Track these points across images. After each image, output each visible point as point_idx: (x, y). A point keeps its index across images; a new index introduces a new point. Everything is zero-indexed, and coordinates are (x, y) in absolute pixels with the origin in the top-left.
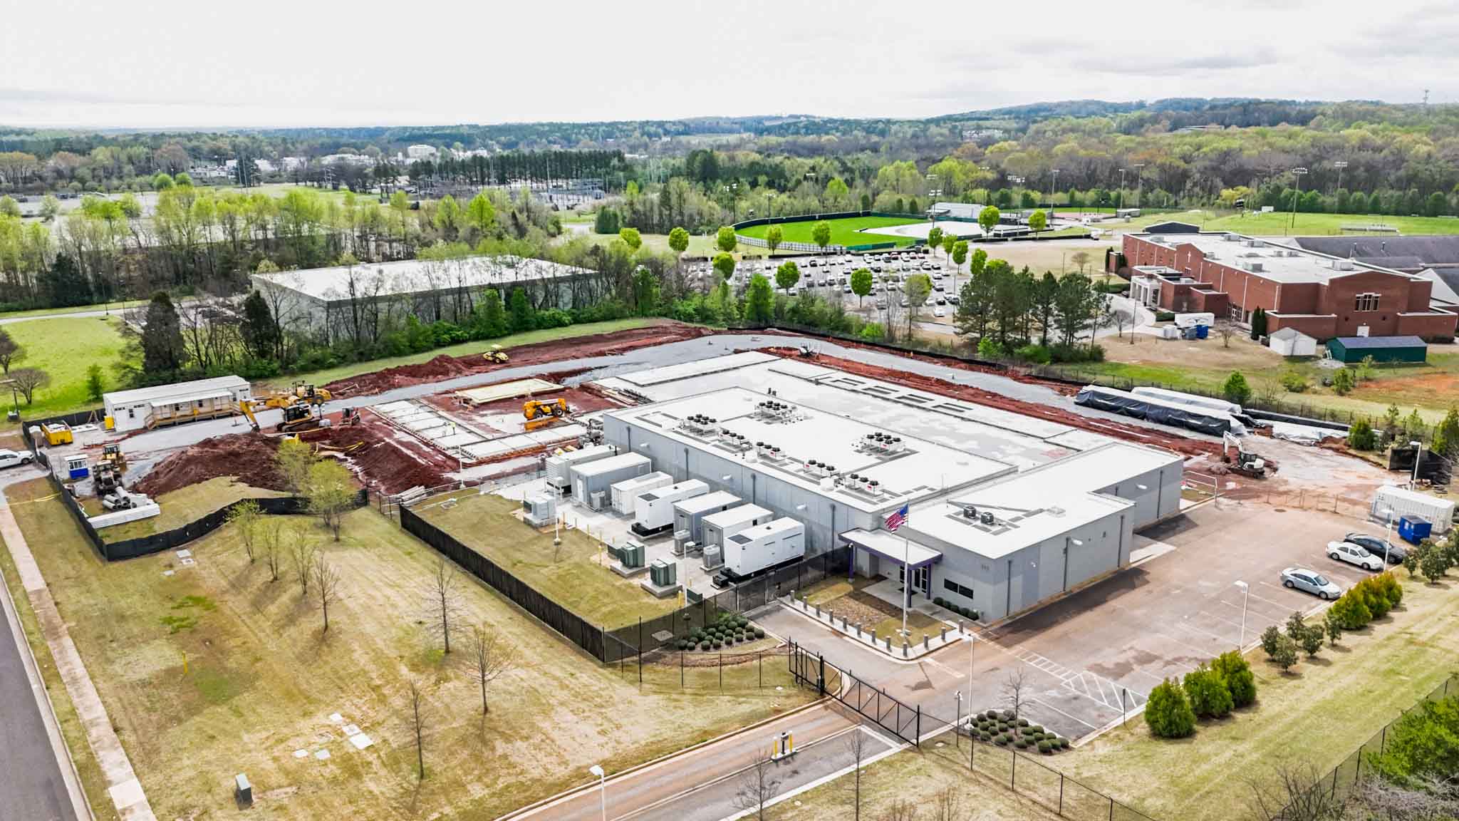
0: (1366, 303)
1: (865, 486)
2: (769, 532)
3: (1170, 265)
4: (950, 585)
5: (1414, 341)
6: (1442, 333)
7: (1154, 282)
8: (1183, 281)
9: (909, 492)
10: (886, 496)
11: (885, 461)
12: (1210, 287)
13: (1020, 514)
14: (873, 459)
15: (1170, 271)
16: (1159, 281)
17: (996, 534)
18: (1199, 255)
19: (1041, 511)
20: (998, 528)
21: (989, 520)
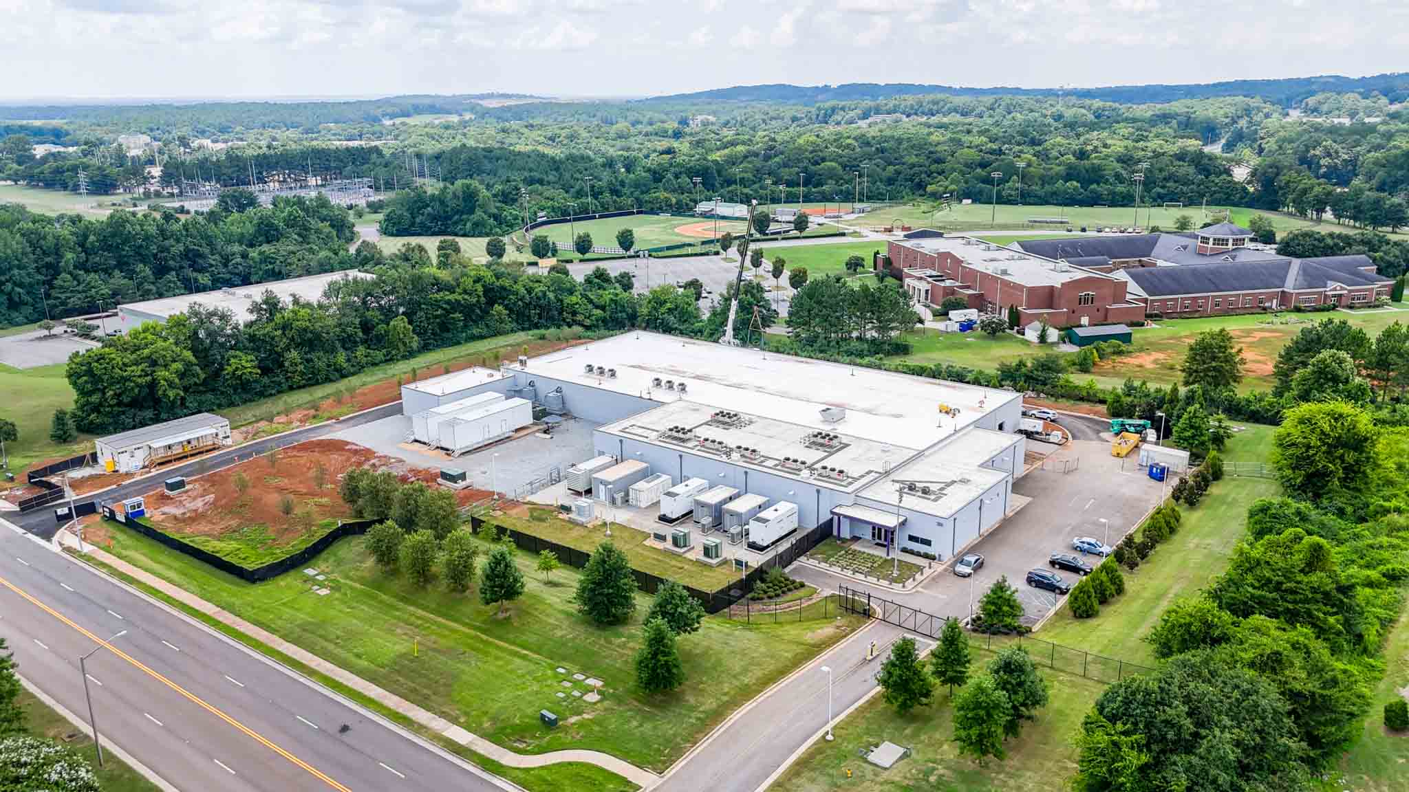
0: (1085, 300)
1: (834, 475)
2: (777, 514)
3: (932, 267)
4: (911, 538)
5: (1122, 329)
6: (1135, 320)
7: (924, 283)
8: (948, 283)
9: (862, 476)
10: (850, 480)
11: (831, 454)
12: (968, 287)
13: (942, 485)
14: (822, 454)
15: (934, 273)
16: (929, 283)
17: (935, 500)
18: (957, 262)
19: (953, 482)
20: (933, 497)
21: (925, 491)
